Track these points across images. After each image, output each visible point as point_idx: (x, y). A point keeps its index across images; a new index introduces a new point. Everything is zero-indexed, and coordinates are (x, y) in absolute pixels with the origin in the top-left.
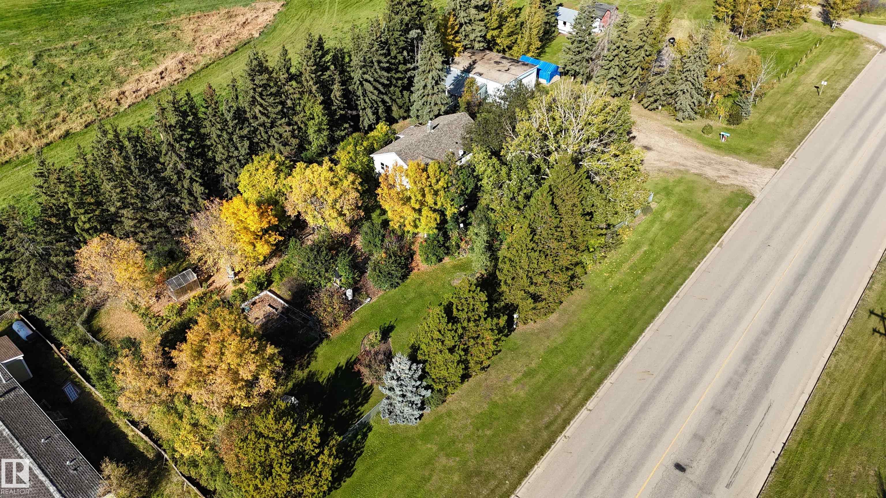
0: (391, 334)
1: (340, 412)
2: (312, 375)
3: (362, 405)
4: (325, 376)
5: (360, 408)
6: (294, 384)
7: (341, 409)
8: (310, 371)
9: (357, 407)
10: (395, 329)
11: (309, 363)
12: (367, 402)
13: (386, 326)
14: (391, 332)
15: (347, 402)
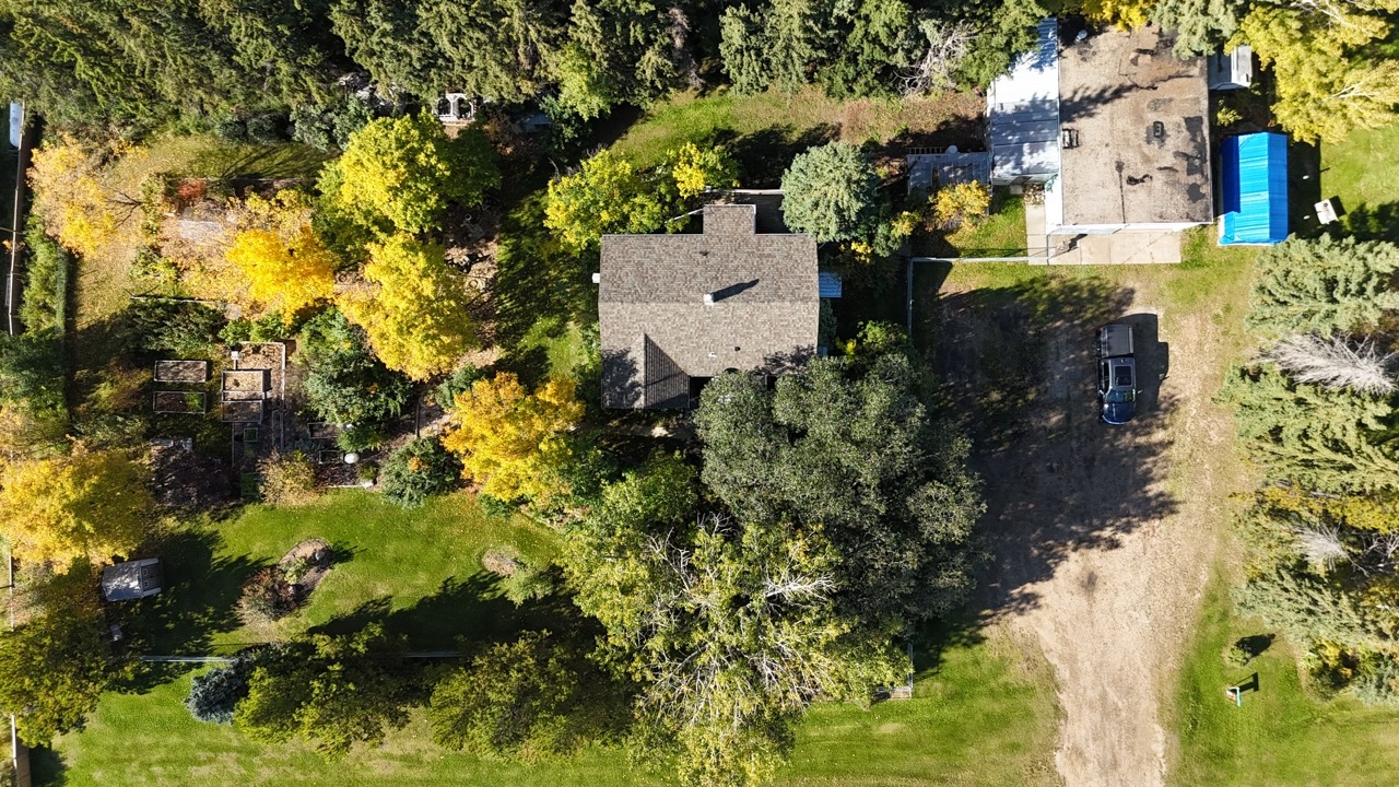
0: (338, 567)
1: (196, 615)
2: (213, 539)
3: (221, 629)
4: (225, 553)
5: (214, 632)
6: (190, 529)
7: (199, 613)
8: (216, 532)
9: (214, 626)
10: (349, 563)
11: (225, 517)
12: (227, 632)
13: (347, 548)
14: (341, 562)
15: (211, 610)
